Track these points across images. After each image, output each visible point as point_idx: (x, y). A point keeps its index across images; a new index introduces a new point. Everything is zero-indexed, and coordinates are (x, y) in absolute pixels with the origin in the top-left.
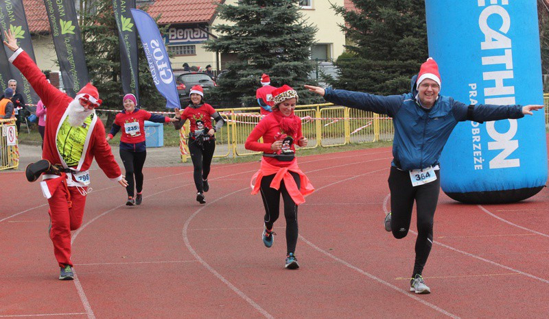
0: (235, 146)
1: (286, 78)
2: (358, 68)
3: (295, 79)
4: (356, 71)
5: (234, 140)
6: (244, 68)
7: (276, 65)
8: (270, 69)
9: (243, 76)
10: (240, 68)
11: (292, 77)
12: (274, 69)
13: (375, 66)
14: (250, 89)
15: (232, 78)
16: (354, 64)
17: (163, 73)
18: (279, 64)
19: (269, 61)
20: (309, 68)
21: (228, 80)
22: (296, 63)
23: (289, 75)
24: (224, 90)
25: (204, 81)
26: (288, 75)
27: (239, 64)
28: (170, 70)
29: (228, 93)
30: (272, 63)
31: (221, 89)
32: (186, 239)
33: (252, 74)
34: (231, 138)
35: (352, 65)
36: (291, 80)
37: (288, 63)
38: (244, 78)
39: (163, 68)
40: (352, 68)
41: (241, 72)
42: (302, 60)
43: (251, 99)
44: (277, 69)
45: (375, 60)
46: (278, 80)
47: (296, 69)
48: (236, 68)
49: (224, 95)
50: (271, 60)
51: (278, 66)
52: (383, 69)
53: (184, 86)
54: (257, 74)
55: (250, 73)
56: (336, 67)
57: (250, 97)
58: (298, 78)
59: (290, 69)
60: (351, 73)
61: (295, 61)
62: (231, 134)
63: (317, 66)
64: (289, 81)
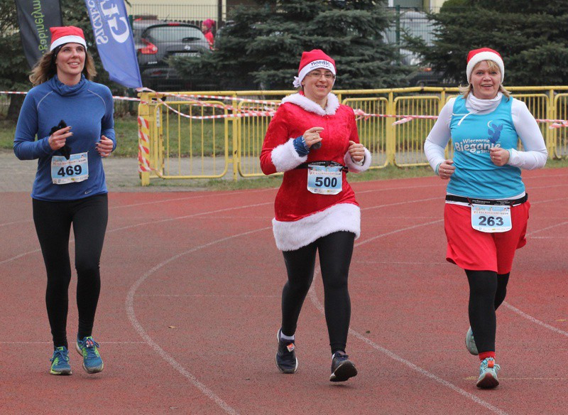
0: (237, 159)
1: (339, 40)
2: (471, 25)
3: (355, 42)
4: (469, 30)
5: (235, 149)
6: (263, 19)
7: (322, 14)
8: (310, 22)
9: (260, 32)
10: (256, 18)
11: (349, 38)
12: (319, 22)
13: (503, 22)
14: (272, 58)
15: (242, 36)
16: (465, 18)
17: (112, 23)
18: (327, 13)
19: (310, 7)
20: (381, 23)
21: (234, 40)
22: (358, 12)
23: (345, 35)
24: (225, 58)
25: (191, 39)
26: (342, 32)
27: (256, 11)
28: (123, 19)
29: (233, 62)
30: (314, 10)
31: (220, 56)
32: (130, 309)
33: (278, 30)
34: (231, 145)
35: (462, 20)
36: (348, 43)
37: (343, 12)
38: (264, 38)
39: (113, 15)
40: (461, 25)
41: (258, 25)
42: (369, 7)
43: (274, 76)
44: (323, 22)
45: (504, 12)
46: (325, 42)
47: (357, 23)
48: (248, 19)
49: (225, 67)
50: (314, 6)
51: (325, 17)
52: (518, 29)
53: (155, 49)
54: (287, 30)
55: (274, 27)
56: (433, 21)
57: (272, 72)
58: (362, 40)
59: (346, 22)
60: (459, 34)
61: (356, 8)
62: (230, 137)
63: (398, 19)
64: (345, 46)
